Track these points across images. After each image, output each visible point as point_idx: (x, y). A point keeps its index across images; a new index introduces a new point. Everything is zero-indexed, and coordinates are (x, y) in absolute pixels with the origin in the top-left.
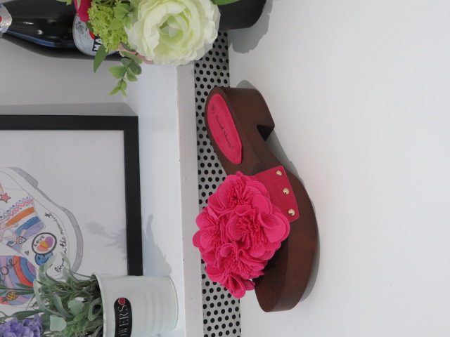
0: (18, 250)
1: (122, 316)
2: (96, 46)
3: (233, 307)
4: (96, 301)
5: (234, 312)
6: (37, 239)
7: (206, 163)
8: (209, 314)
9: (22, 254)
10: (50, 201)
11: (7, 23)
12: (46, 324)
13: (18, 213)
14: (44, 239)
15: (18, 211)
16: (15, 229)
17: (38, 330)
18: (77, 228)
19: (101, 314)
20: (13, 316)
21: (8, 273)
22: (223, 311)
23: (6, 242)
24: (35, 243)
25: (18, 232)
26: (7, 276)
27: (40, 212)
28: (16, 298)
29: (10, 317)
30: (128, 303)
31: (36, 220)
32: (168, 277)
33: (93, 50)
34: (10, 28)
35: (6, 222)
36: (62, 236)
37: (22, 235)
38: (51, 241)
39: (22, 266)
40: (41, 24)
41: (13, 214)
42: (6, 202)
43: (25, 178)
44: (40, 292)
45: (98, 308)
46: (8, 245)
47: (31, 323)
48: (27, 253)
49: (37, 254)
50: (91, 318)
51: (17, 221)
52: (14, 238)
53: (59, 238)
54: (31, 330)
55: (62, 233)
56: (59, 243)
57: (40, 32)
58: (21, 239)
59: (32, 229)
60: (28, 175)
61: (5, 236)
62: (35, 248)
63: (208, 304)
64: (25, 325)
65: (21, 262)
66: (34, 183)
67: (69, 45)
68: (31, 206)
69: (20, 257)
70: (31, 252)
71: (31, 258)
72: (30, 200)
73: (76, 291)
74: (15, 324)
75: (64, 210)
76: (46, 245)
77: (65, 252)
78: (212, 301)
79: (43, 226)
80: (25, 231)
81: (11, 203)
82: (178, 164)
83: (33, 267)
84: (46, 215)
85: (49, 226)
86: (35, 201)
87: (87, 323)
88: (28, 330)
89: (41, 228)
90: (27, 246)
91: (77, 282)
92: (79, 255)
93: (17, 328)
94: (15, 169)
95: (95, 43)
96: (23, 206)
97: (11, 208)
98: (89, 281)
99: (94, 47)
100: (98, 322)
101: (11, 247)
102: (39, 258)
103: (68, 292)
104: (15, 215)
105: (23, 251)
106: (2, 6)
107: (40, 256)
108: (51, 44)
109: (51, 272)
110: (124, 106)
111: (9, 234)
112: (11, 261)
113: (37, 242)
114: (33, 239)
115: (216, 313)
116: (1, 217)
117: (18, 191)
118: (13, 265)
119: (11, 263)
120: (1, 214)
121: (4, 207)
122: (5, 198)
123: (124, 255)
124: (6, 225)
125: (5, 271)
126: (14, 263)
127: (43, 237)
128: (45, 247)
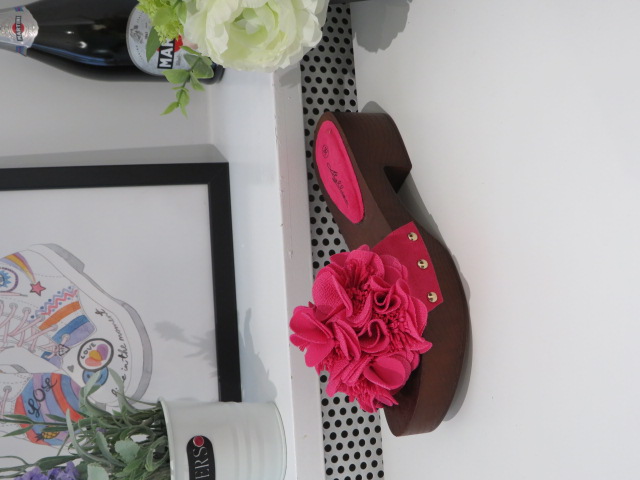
0: (58, 364)
1: (199, 464)
2: (162, 60)
3: (373, 449)
4: (160, 441)
5: (374, 456)
6: (85, 348)
7: (325, 228)
8: (335, 459)
9: (64, 371)
10: (103, 291)
11: (31, 33)
13: (56, 310)
15: (56, 307)
16: (53, 334)
18: (142, 330)
20: (36, 464)
21: (44, 398)
22: (357, 456)
23: (41, 353)
24: (82, 354)
25: (57, 338)
26: (43, 403)
27: (88, 309)
28: (57, 435)
29: (32, 465)
30: (208, 444)
31: (82, 321)
32: (272, 404)
33: (159, 67)
34: (36, 39)
35: (40, 324)
36: (122, 343)
37: (63, 343)
38: (105, 350)
39: (65, 388)
40: (83, 32)
41: (50, 311)
42: (40, 294)
43: (66, 260)
45: (163, 456)
46: (43, 357)
47: (60, 475)
48: (71, 368)
49: (85, 370)
50: (151, 467)
51: (55, 323)
52: (52, 347)
53: (117, 345)
55: (121, 339)
56: (116, 353)
57: (84, 45)
58: (62, 349)
59: (78, 333)
60: (70, 255)
61: (38, 344)
62: (83, 361)
63: (334, 444)
64: (52, 477)
65: (64, 382)
66: (78, 266)
68: (75, 299)
69: (61, 376)
70: (77, 367)
71: (77, 377)
72: (72, 292)
73: (131, 426)
74: (37, 476)
75: (124, 304)
76: (97, 357)
77: (126, 366)
78: (339, 439)
79: (92, 329)
80: (67, 336)
81: (46, 295)
82: (280, 230)
84: (98, 312)
85: (102, 329)
86: (81, 294)
87: (144, 475)
89: (90, 332)
90: (70, 358)
91: (135, 412)
92: (147, 371)
94: (50, 246)
95: (161, 56)
96: (64, 300)
97: (46, 304)
98: (150, 411)
99: (160, 62)
100: (163, 473)
101: (48, 360)
102: (88, 376)
103: (119, 427)
104: (52, 313)
105: (65, 366)
106: (24, 9)
107: (90, 373)
108: (100, 62)
110: (212, 148)
111: (45, 341)
112: (48, 381)
113: (86, 353)
114: (78, 348)
115: (346, 457)
116: (32, 317)
117: (56, 278)
118: (51, 387)
119: (48, 384)
120: (33, 313)
121: (36, 302)
122: (37, 289)
123: (214, 369)
124: (40, 328)
125: (39, 395)
126: (53, 384)
127: (93, 345)
128: (96, 360)
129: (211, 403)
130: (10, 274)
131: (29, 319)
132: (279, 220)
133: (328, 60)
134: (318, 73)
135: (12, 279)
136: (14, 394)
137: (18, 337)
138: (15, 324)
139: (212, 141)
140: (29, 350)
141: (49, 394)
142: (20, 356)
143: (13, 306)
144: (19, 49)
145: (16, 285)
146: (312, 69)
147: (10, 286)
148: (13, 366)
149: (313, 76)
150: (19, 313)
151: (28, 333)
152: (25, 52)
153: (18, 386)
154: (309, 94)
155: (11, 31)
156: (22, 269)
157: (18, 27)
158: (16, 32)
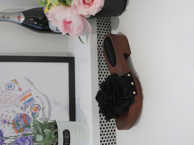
1: (66, 137)
3: (113, 136)
4: (56, 131)
5: (113, 138)
6: (32, 107)
7: (102, 75)
8: (103, 138)
9: (26, 113)
10: (38, 91)
11: (23, 19)
12: (35, 139)
13: (25, 96)
14: (35, 107)
15: (25, 95)
16: (24, 102)
17: (32, 141)
18: (49, 102)
19: (57, 136)
20: (22, 135)
21: (20, 120)
22: (109, 137)
23: (20, 107)
24: (32, 108)
25: (25, 103)
26: (20, 122)
27: (34, 96)
28: (23, 131)
29: (20, 135)
30: (69, 132)
31: (32, 99)
32: (86, 122)
33: (57, 30)
34: (24, 21)
36: (43, 106)
37: (26, 105)
38: (38, 108)
39: (26, 118)
40: (36, 20)
41: (23, 96)
43: (28, 82)
44: (33, 126)
45: (56, 133)
46: (21, 109)
47: (29, 138)
48: (28, 112)
49: (32, 113)
50: (53, 137)
51: (25, 99)
52: (23, 106)
54: (29, 141)
55: (43, 104)
56: (41, 108)
57: (36, 23)
58: (26, 107)
59: (31, 102)
60: (30, 80)
61: (19, 105)
62: (32, 110)
63: (102, 134)
64: (26, 139)
65: (26, 116)
66: (32, 84)
67: (47, 28)
68: (30, 93)
69: (25, 114)
70: (30, 112)
71: (30, 115)
72: (30, 91)
73: (47, 126)
74: (22, 138)
75: (44, 95)
76: (36, 109)
78: (104, 133)
79: (35, 101)
80: (28, 103)
81: (22, 91)
82: (90, 75)
83: (31, 118)
84: (37, 97)
85: (38, 101)
86: (32, 91)
87: (51, 139)
88: (27, 141)
89: (34, 102)
90: (28, 109)
91: (48, 123)
92: (50, 114)
93: (23, 140)
94: (24, 78)
96: (27, 93)
97: (22, 94)
98: (53, 122)
100: (56, 139)
101: (22, 110)
102: (33, 115)
103: (44, 126)
104: (24, 97)
105: (27, 111)
106: (21, 13)
107: (34, 114)
108: (40, 28)
109: (38, 119)
110: (69, 53)
111: (22, 104)
112: (22, 115)
113: (33, 108)
114: (31, 106)
115: (106, 138)
116: (18, 97)
117: (25, 87)
118: (23, 117)
119: (22, 116)
120: (18, 96)
121: (20, 93)
122: (20, 89)
123: (68, 114)
124: (20, 100)
125: (19, 120)
126: (23, 116)
127: (35, 106)
128: (36, 110)
129: (68, 121)
130: (13, 85)
131: (17, 98)
132: (90, 72)
133: (104, 30)
134: (101, 33)
135: (13, 87)
136: (12, 119)
137: (14, 103)
138: (13, 99)
139: (69, 51)
140: (17, 106)
141: (22, 119)
142: (14, 108)
143: (13, 94)
144: (19, 23)
145: (14, 88)
146: (100, 32)
147: (13, 88)
148: (12, 111)
149: (100, 34)
150: (15, 96)
151: (17, 102)
152: (20, 24)
153: (13, 116)
154: (99, 39)
155: (17, 18)
156: (16, 84)
157: (19, 18)
158: (18, 19)
